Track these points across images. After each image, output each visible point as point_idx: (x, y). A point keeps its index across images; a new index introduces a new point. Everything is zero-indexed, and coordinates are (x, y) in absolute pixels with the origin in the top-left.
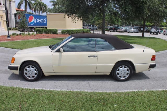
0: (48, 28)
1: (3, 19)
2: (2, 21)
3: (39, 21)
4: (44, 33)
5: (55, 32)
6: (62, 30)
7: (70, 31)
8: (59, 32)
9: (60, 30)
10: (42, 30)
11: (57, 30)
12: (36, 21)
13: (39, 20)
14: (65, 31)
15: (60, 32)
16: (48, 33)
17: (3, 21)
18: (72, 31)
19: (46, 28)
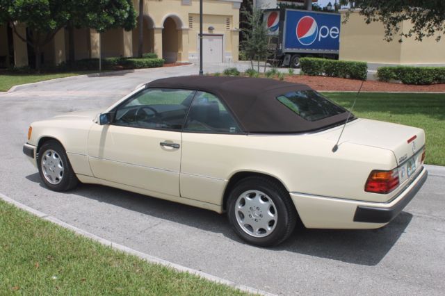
0: (342, 59)
1: (231, 28)
2: (229, 32)
3: (334, 35)
4: (324, 74)
5: (357, 72)
6: (380, 67)
7: (409, 70)
8: (372, 72)
9: (373, 66)
10: (320, 62)
11: (363, 67)
12: (320, 35)
13: (335, 30)
14: (390, 69)
15: (375, 72)
16: (336, 76)
17: (231, 31)
18: (418, 70)
19: (337, 57)
